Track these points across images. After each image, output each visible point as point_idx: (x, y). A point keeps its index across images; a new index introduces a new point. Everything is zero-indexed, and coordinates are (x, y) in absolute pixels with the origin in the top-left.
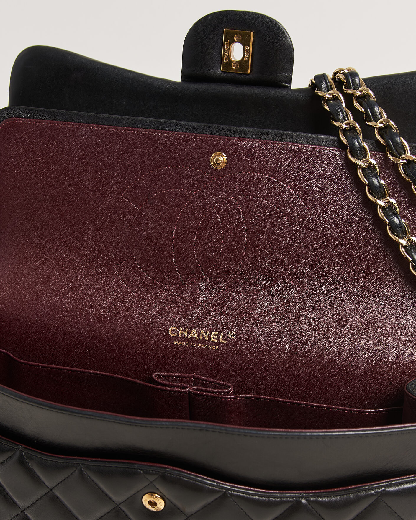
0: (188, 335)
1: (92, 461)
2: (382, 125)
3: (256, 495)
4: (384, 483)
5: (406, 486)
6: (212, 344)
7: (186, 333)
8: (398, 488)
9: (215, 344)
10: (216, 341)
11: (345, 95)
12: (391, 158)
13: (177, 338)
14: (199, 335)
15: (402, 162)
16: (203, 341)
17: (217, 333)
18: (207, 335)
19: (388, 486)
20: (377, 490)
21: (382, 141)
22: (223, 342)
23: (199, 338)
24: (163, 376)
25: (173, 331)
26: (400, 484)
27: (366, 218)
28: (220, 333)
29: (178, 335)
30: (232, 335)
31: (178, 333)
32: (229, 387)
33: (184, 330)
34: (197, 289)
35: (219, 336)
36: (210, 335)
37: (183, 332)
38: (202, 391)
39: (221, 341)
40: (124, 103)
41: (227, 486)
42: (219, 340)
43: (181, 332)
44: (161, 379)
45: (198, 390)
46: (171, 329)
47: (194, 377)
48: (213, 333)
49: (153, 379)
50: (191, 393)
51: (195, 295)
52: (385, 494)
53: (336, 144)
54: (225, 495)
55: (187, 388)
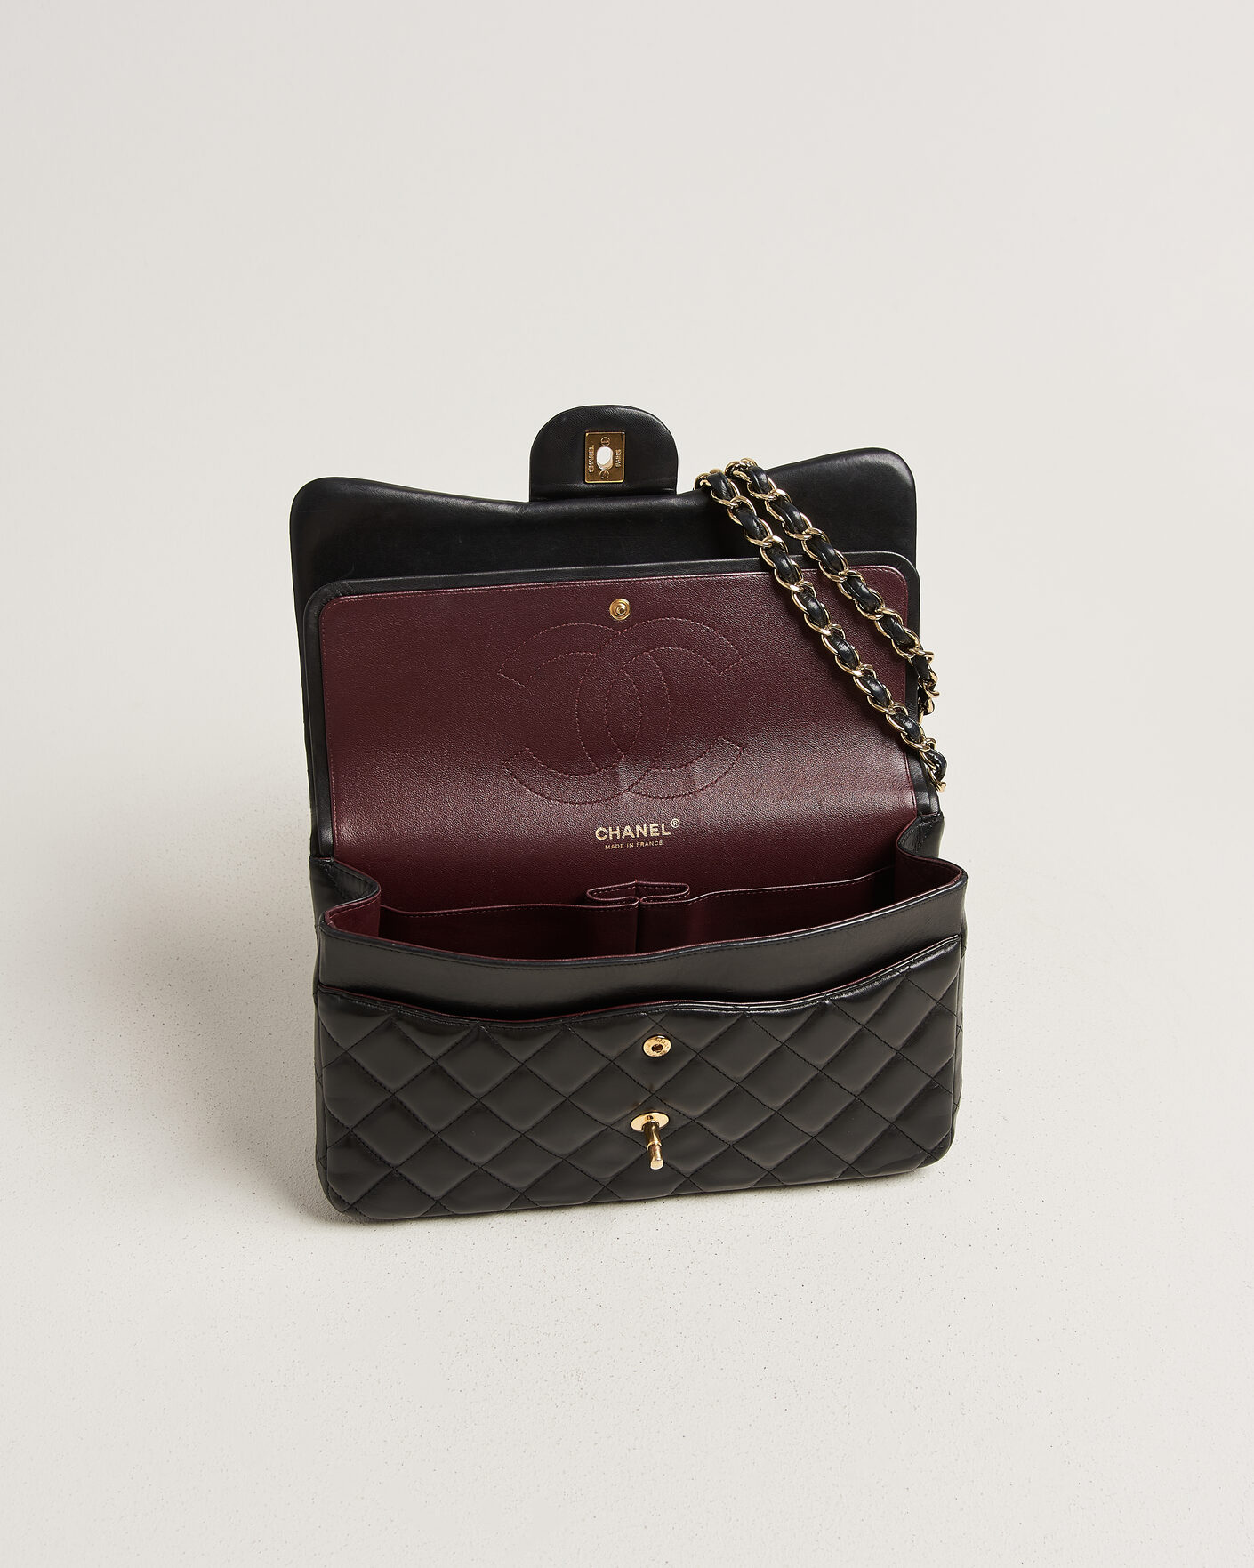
0: (621, 835)
1: (579, 1016)
2: (808, 536)
3: (776, 1009)
4: (907, 960)
5: (930, 958)
6: (654, 839)
7: (618, 832)
8: (922, 963)
9: (658, 839)
10: (658, 834)
11: (753, 499)
12: (829, 576)
13: (607, 842)
14: (634, 833)
15: (841, 579)
16: (642, 838)
17: (657, 825)
18: (645, 830)
19: (911, 963)
20: (902, 971)
21: (811, 555)
22: (666, 834)
23: (636, 835)
24: (597, 891)
25: (601, 834)
26: (923, 958)
27: (808, 649)
28: (660, 824)
29: (608, 838)
30: (675, 823)
31: (608, 835)
32: (685, 888)
33: (614, 830)
34: (617, 774)
35: (660, 828)
36: (648, 830)
37: (614, 832)
38: (654, 900)
39: (664, 834)
40: (460, 542)
41: (743, 1006)
42: (661, 835)
43: (611, 833)
44: (595, 896)
45: (649, 900)
46: (598, 831)
47: (636, 885)
48: (652, 826)
49: (588, 898)
50: (643, 905)
51: (616, 782)
52: (911, 971)
53: (758, 567)
54: (744, 1017)
55: (635, 900)
